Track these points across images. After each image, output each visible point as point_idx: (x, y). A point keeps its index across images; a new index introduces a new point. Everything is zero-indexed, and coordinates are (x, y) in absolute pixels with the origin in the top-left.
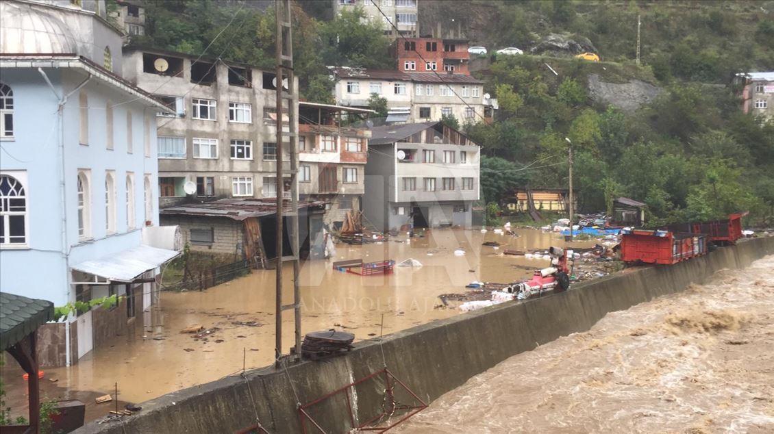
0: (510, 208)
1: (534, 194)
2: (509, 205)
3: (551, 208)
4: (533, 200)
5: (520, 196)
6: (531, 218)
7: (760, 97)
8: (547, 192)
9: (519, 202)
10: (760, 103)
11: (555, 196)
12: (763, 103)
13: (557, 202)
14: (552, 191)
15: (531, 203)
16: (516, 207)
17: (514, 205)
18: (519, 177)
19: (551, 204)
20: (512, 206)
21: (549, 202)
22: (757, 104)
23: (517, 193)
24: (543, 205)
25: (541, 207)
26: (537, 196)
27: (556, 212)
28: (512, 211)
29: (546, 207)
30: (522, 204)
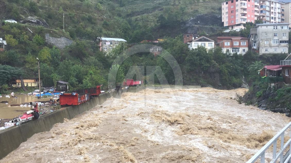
0: (13, 86)
1: (24, 80)
2: (13, 85)
3: (31, 86)
4: (24, 83)
5: (17, 81)
6: (23, 90)
7: (105, 46)
8: (30, 79)
9: (17, 84)
10: (105, 48)
11: (33, 81)
12: (106, 48)
13: (34, 83)
14: (32, 79)
15: (22, 84)
16: (16, 86)
17: (15, 85)
18: (17, 73)
19: (31, 84)
20: (14, 85)
21: (31, 83)
22: (104, 48)
23: (16, 80)
24: (28, 84)
25: (27, 85)
26: (25, 81)
27: (34, 87)
28: (14, 87)
29: (29, 85)
30: (19, 84)
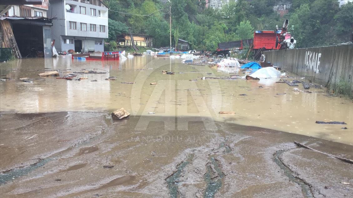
0: (121, 45)
1: (134, 37)
2: (120, 43)
3: (141, 45)
4: (133, 40)
5: (126, 38)
6: (133, 49)
7: (213, 2)
8: (139, 37)
9: (126, 41)
10: (213, 5)
11: (143, 39)
12: (214, 5)
13: (143, 42)
14: (141, 36)
16: (124, 44)
17: (123, 43)
19: (141, 43)
20: (122, 43)
21: (140, 42)
22: (212, 5)
23: (125, 36)
24: (137, 43)
25: (137, 44)
27: (143, 47)
28: (122, 46)
29: (139, 44)
30: (128, 42)
